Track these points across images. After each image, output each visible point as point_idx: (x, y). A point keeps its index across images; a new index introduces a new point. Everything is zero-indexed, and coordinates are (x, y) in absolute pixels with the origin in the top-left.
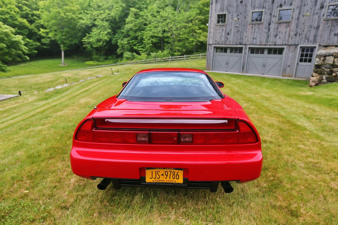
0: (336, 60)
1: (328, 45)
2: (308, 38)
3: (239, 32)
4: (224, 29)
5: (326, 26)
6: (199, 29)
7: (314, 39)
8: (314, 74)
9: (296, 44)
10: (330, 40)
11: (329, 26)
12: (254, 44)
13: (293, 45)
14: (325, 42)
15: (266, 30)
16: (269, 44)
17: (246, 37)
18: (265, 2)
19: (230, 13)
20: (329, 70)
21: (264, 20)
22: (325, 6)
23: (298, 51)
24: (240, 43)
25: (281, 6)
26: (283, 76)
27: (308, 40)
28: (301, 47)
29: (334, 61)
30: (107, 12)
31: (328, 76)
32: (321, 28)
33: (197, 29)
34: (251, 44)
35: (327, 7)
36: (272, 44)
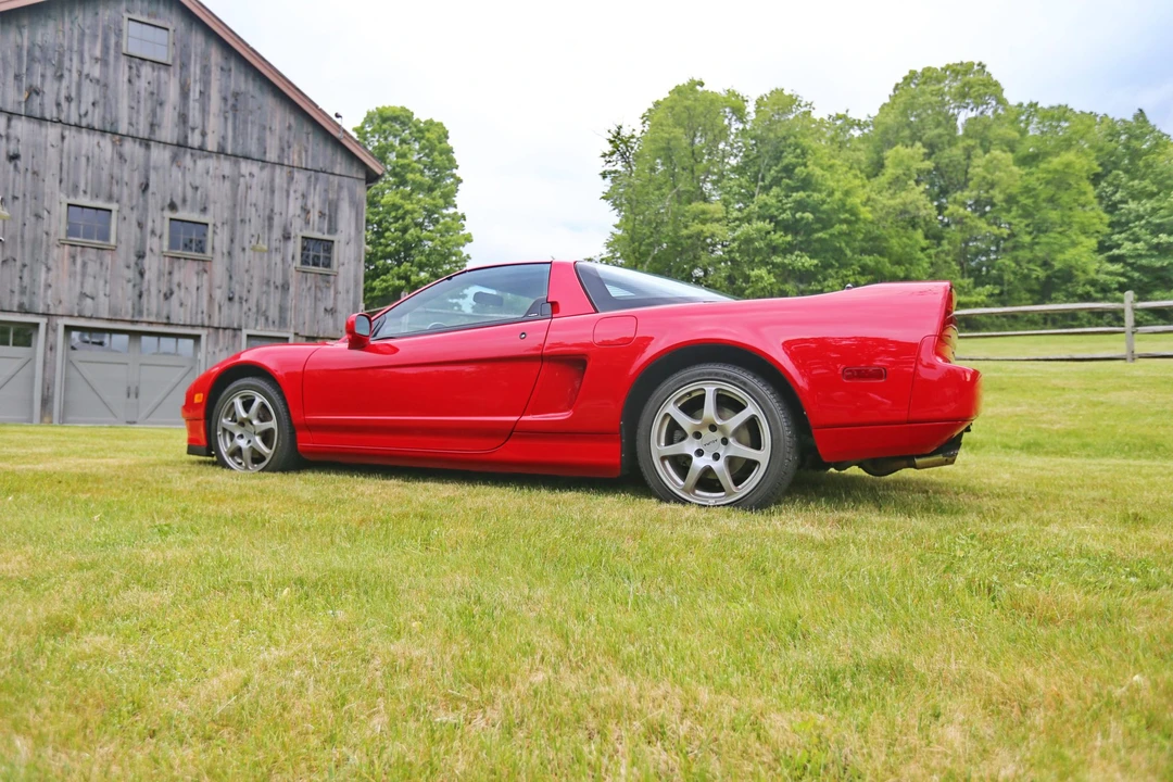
1: (315, 335)
2: (265, 312)
5: (304, 286)
7: (281, 317)
9: (235, 326)
10: (318, 322)
11: (310, 289)
13: (225, 329)
14: (307, 325)
15: (131, 274)
16: (145, 319)
17: (48, 286)
18: (117, 182)
21: (118, 240)
22: (293, 235)
24: (21, 305)
25: (173, 207)
27: (267, 319)
28: (249, 336)
32: (292, 289)
35: (299, 240)
36: (160, 321)
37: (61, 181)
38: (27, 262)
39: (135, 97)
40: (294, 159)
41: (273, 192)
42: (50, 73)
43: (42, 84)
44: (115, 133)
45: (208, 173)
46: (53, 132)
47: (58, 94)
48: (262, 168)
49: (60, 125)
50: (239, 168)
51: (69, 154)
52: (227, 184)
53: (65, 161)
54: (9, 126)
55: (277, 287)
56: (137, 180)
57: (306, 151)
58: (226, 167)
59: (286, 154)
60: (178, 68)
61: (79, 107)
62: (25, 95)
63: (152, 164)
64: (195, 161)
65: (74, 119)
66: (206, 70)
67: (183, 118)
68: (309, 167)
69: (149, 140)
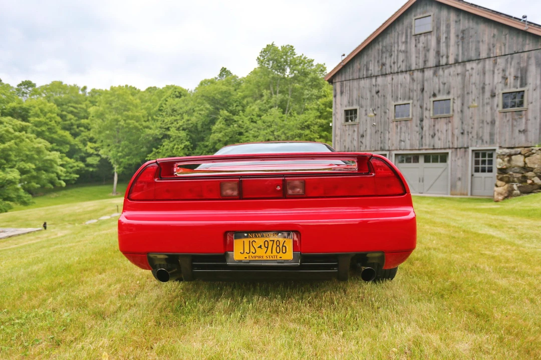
0: (527, 160)
1: (513, 146)
2: (481, 137)
3: (377, 132)
4: (356, 129)
5: (505, 120)
6: (320, 138)
7: (490, 139)
8: (499, 183)
9: (465, 146)
10: (514, 139)
11: (508, 121)
12: (402, 148)
13: (460, 148)
14: (507, 142)
15: (418, 129)
16: (424, 147)
17: (389, 139)
18: (412, 91)
19: (362, 107)
20: (520, 175)
21: (413, 115)
22: (497, 93)
23: (470, 157)
24: (381, 148)
25: (434, 95)
26: (452, 194)
27: (483, 141)
28: (473, 151)
29: (525, 162)
30: (186, 117)
31: (520, 185)
32: (497, 123)
33: (317, 138)
34: (398, 149)
35: (501, 96)
36: (430, 148)
37: (392, 97)
38: (382, 131)
39: (418, 52)
40: (497, 52)
41: (484, 74)
42: (388, 55)
43: (386, 61)
44: (410, 71)
45: (450, 75)
46: (389, 78)
47: (391, 63)
48: (478, 63)
49: (391, 75)
50: (465, 67)
51: (395, 85)
52: (460, 77)
53: (393, 88)
54: (376, 81)
55: (488, 123)
56: (419, 87)
57: (505, 45)
58: (459, 69)
59: (492, 51)
60: (435, 31)
61: (397, 65)
62: (380, 67)
63: (425, 78)
64: (444, 71)
65: (396, 70)
66: (448, 26)
67: (438, 53)
68: (507, 53)
69: (424, 68)
